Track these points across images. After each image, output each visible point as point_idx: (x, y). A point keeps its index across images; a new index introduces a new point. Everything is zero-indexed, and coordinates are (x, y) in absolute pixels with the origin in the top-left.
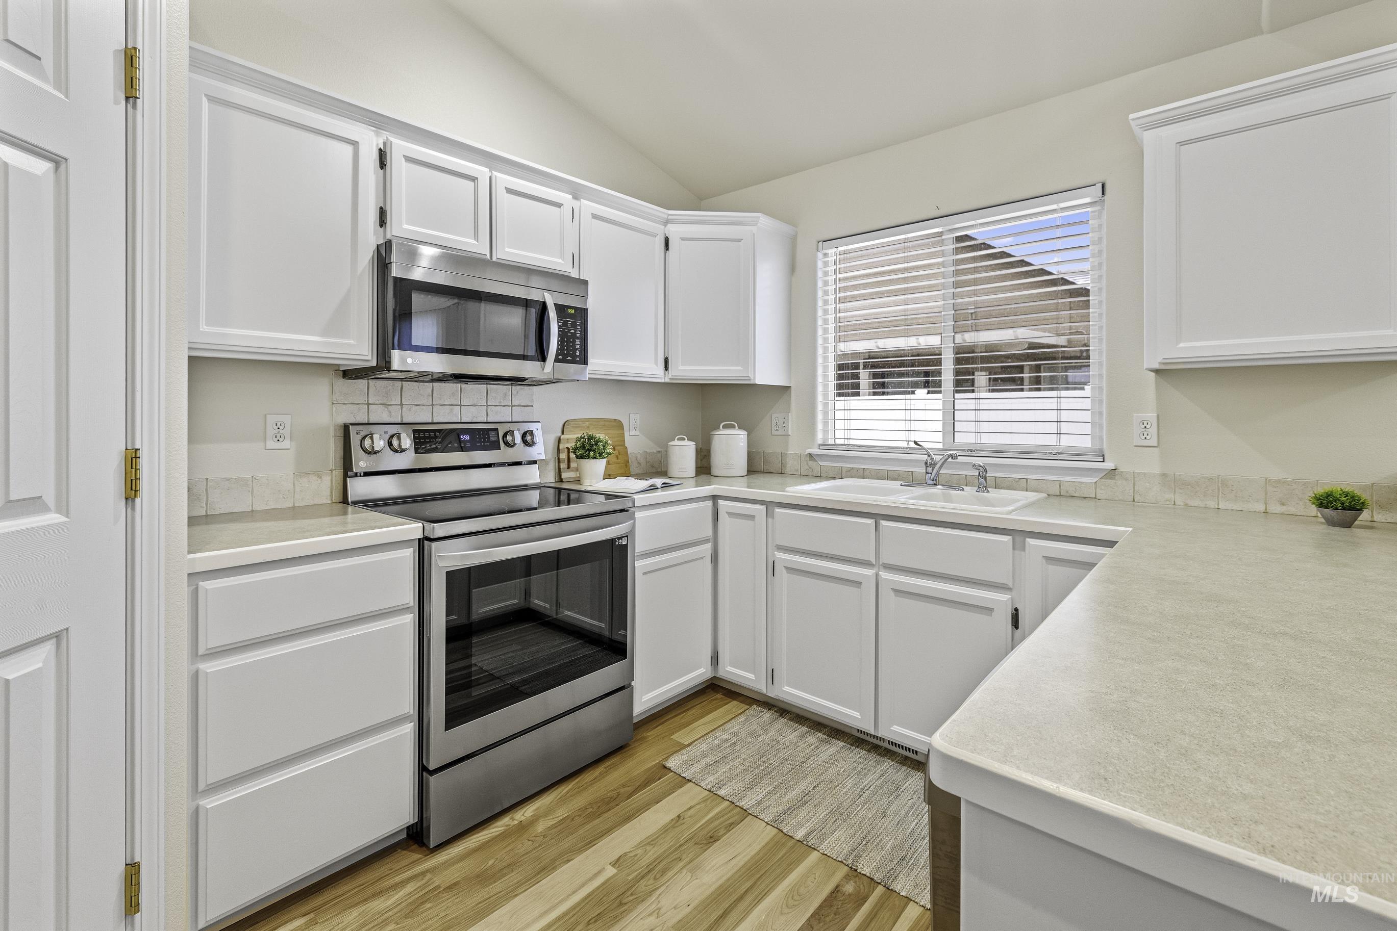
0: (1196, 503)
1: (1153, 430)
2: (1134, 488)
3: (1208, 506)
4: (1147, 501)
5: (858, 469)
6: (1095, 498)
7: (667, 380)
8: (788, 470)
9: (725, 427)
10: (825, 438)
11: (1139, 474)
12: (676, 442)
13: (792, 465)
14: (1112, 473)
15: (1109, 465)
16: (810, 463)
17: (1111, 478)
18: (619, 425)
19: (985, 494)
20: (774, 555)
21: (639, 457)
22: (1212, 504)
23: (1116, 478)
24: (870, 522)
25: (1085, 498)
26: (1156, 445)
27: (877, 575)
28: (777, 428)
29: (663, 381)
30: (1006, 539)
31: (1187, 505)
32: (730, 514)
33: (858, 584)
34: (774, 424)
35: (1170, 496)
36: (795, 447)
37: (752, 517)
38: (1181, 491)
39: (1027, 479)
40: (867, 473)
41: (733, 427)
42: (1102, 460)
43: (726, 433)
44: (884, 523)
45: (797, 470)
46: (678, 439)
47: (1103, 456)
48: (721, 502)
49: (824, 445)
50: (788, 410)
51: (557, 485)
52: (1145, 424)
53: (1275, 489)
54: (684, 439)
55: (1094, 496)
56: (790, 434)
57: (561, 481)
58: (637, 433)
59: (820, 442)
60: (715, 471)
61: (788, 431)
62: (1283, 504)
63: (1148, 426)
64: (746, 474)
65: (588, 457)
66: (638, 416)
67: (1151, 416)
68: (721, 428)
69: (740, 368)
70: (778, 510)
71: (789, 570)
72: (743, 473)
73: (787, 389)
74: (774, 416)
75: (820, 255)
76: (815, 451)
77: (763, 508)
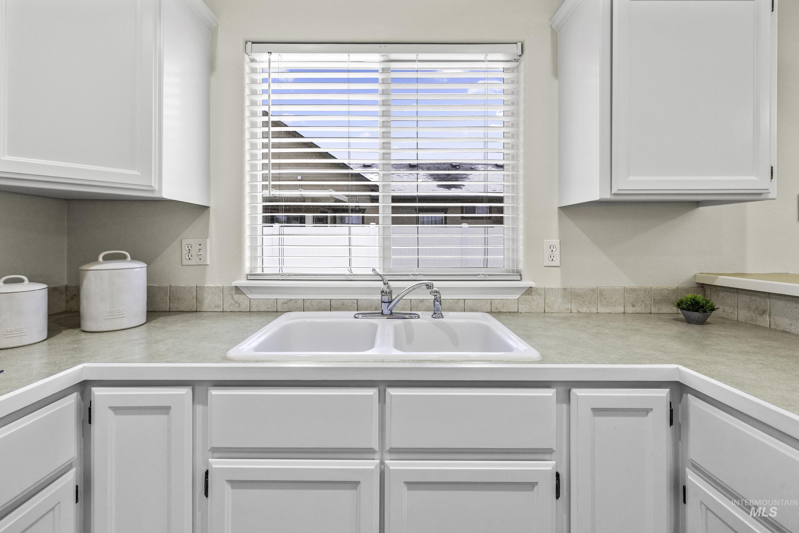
0: (584, 310)
1: (557, 253)
2: (545, 301)
3: (591, 311)
4: (553, 311)
5: (296, 300)
6: (518, 312)
8: (205, 307)
9: (108, 258)
10: (253, 268)
11: (548, 289)
13: (210, 301)
14: (529, 291)
15: (526, 283)
16: (236, 297)
17: (529, 294)
19: (441, 319)
20: (207, 463)
22: (594, 310)
23: (533, 293)
24: (372, 392)
25: (510, 312)
26: (559, 265)
27: (382, 463)
28: (190, 257)
30: (550, 393)
31: (579, 312)
32: (117, 410)
33: (355, 484)
34: (185, 252)
35: (568, 306)
36: (215, 280)
37: (165, 410)
38: (575, 301)
39: (464, 300)
40: (307, 304)
41: (123, 257)
42: (520, 279)
43: (110, 268)
44: (392, 392)
45: (218, 307)
46: (7, 282)
47: (520, 275)
48: (97, 392)
49: (251, 276)
50: (205, 235)
52: (552, 249)
53: (629, 295)
54: (20, 281)
55: (517, 311)
56: (208, 263)
59: (247, 271)
60: (88, 324)
61: (205, 259)
62: (633, 306)
63: (554, 250)
64: (144, 321)
67: (556, 242)
68: (101, 259)
69: (135, 172)
70: (215, 392)
71: (235, 484)
72: (142, 319)
73: (205, 208)
74: (185, 242)
75: (247, 58)
76: (242, 282)
77: (186, 391)
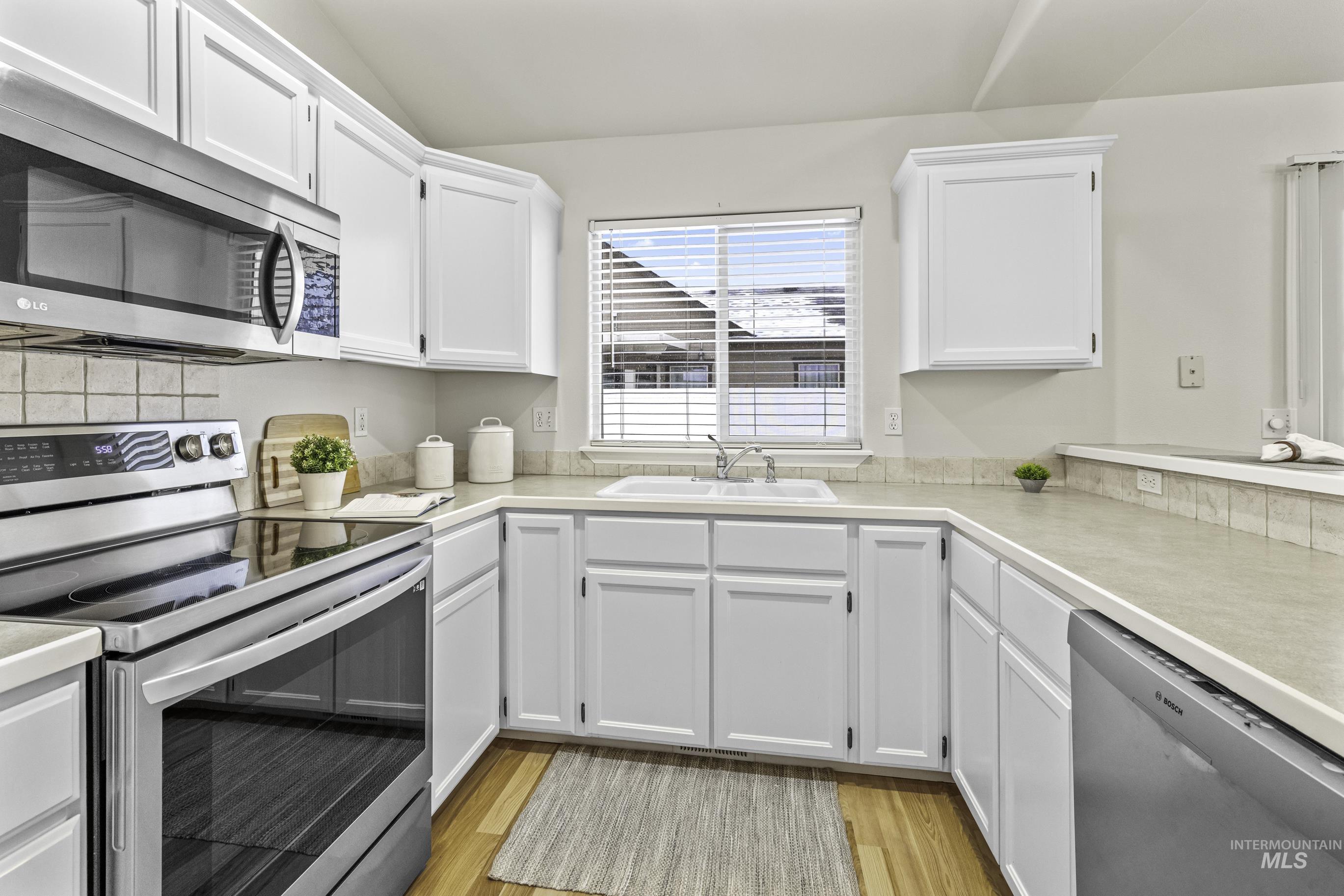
0: (928, 480)
1: (899, 422)
2: (886, 471)
3: (936, 482)
4: (895, 481)
5: (637, 466)
6: (857, 481)
7: (423, 365)
8: (554, 471)
9: (487, 423)
10: (595, 435)
11: (889, 458)
12: (427, 444)
13: (558, 465)
14: (869, 459)
15: (866, 452)
16: (582, 461)
17: (869, 463)
18: (341, 423)
19: (774, 484)
20: (585, 571)
21: (367, 464)
22: (940, 481)
23: (873, 462)
24: (704, 523)
25: (849, 481)
26: (901, 434)
27: (711, 578)
28: (541, 424)
29: (416, 365)
30: (842, 528)
31: (923, 483)
32: (523, 529)
33: (691, 591)
34: (536, 420)
35: (911, 476)
36: (561, 446)
37: (555, 530)
38: (918, 471)
39: (801, 468)
40: (647, 470)
41: (496, 423)
42: (860, 448)
43: (497, 431)
44: (719, 523)
45: (565, 470)
46: (431, 440)
47: (861, 444)
48: (510, 516)
49: (594, 442)
50: (553, 402)
51: (259, 514)
52: (893, 417)
53: (978, 466)
54: (437, 440)
55: (856, 480)
56: (556, 430)
57: (264, 506)
58: (365, 433)
59: (591, 438)
60: (476, 476)
61: (554, 426)
62: (983, 477)
63: (895, 418)
64: (512, 479)
65: (322, 470)
66: (365, 411)
67: (897, 410)
68: (482, 425)
69: (515, 354)
70: (590, 519)
71: (604, 586)
72: (511, 477)
73: (553, 379)
74: (536, 410)
75: (590, 235)
76: (586, 448)
77: (569, 518)
